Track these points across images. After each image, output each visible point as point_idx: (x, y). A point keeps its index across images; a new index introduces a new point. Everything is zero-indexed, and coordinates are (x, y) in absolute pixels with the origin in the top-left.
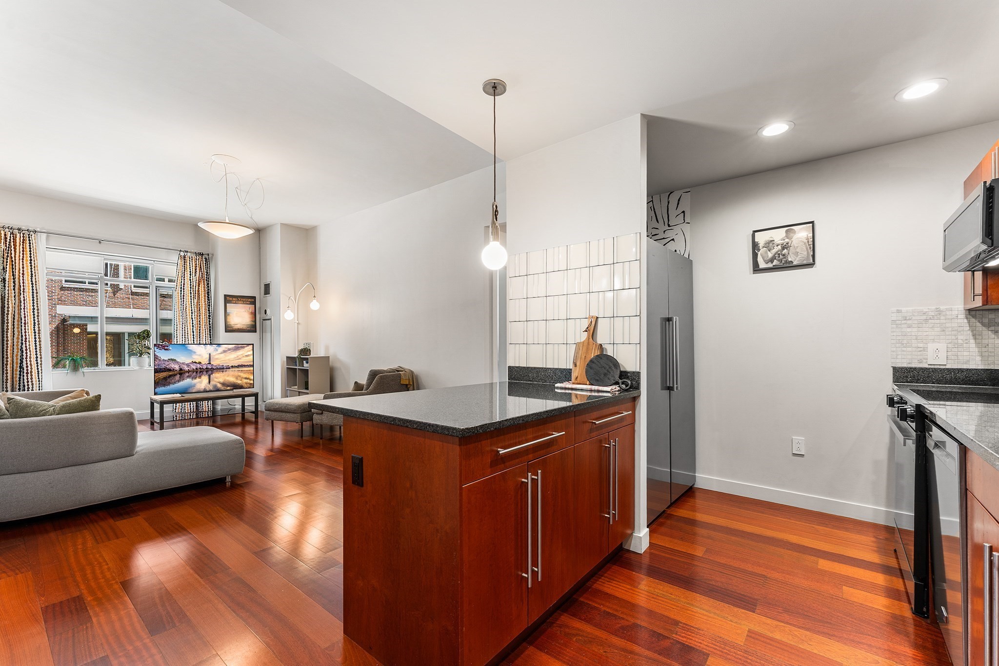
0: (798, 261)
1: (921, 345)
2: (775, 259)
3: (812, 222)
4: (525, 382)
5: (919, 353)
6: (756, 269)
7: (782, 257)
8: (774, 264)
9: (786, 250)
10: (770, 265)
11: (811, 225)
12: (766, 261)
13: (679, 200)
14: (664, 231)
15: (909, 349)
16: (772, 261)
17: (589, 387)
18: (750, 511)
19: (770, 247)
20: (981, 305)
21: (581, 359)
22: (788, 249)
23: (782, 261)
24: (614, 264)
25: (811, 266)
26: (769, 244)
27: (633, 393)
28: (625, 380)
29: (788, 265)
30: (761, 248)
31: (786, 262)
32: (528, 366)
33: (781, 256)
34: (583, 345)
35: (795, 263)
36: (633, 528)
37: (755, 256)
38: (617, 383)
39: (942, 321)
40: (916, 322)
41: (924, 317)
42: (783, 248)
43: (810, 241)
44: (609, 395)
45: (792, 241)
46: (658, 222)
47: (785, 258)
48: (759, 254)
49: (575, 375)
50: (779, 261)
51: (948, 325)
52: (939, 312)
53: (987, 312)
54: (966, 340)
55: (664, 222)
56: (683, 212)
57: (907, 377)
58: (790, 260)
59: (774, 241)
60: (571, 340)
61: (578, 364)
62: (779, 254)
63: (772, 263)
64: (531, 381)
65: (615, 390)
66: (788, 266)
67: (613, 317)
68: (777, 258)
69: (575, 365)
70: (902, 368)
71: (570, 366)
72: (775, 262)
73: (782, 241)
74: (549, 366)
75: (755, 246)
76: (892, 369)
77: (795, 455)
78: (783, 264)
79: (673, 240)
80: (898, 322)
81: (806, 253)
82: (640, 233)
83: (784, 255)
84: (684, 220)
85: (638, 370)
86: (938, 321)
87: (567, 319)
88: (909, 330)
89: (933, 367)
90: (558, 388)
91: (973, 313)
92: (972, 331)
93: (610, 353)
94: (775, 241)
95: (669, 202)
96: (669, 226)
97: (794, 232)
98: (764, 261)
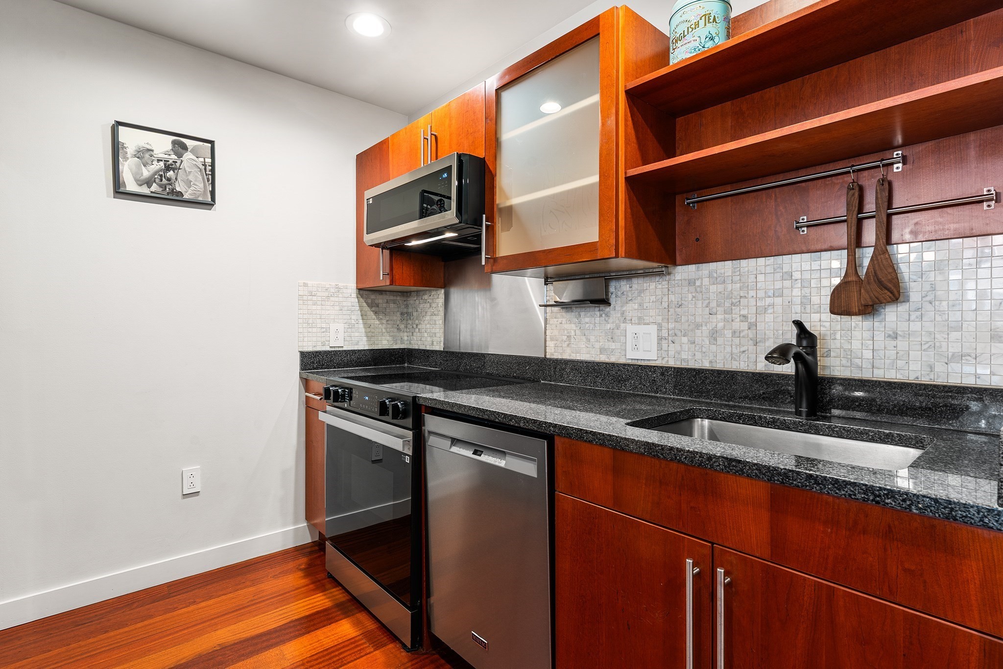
0: (190, 194)
1: (324, 325)
2: (155, 181)
3: (211, 142)
5: (323, 334)
7: (166, 182)
8: (152, 189)
9: (172, 172)
10: (145, 190)
11: (210, 145)
12: (139, 181)
15: (314, 330)
16: (148, 183)
19: (146, 159)
20: (389, 284)
22: (176, 171)
23: (166, 189)
25: (209, 207)
26: (144, 154)
30: (129, 155)
31: (173, 192)
33: (164, 179)
35: (186, 196)
39: (341, 299)
40: (320, 299)
41: (326, 294)
42: (168, 168)
43: (208, 170)
45: (182, 161)
47: (170, 184)
48: (125, 164)
50: (160, 186)
51: (345, 304)
52: (338, 288)
53: (370, 293)
54: (357, 320)
57: (313, 363)
58: (178, 189)
59: (152, 151)
62: (161, 176)
63: (149, 187)
66: (175, 198)
68: (157, 181)
70: (309, 353)
72: (155, 187)
73: (166, 156)
76: (299, 354)
77: (185, 496)
78: (168, 194)
80: (305, 298)
81: (202, 185)
83: (169, 179)
86: (336, 299)
88: (314, 307)
89: (333, 349)
91: (361, 292)
92: (361, 311)
94: (155, 152)
97: (184, 147)
98: (136, 180)
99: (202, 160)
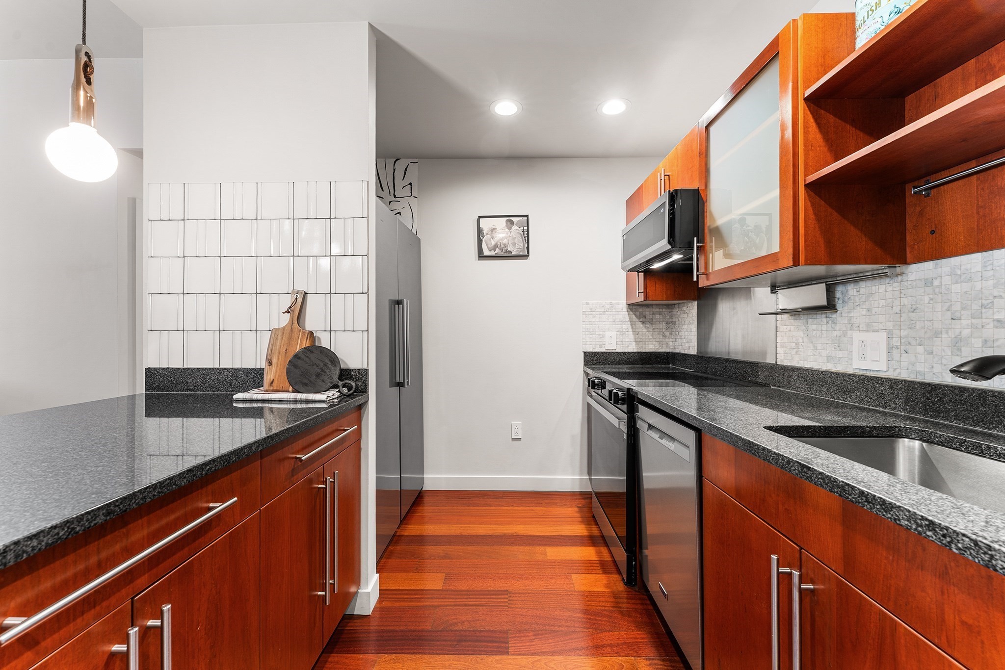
0: (516, 252)
1: (601, 333)
2: (497, 247)
3: (527, 216)
4: (179, 392)
5: (600, 340)
6: (481, 256)
7: (503, 246)
8: (496, 252)
9: (506, 240)
10: (493, 253)
11: (526, 218)
13: (406, 170)
14: (390, 202)
15: (594, 336)
16: (494, 249)
17: (292, 396)
18: (479, 506)
19: (493, 234)
20: (643, 300)
21: (279, 353)
24: (330, 218)
25: (526, 258)
26: (492, 232)
27: (359, 400)
28: (348, 381)
29: (508, 255)
30: (485, 234)
32: (185, 366)
34: (283, 333)
35: (514, 253)
36: (358, 583)
37: (480, 242)
38: (335, 386)
39: (614, 313)
40: (598, 313)
41: (603, 310)
43: (525, 234)
44: (324, 405)
45: (511, 232)
46: (383, 190)
47: (505, 247)
48: (484, 240)
49: (268, 378)
51: (617, 316)
52: (612, 305)
53: (638, 307)
54: (627, 328)
55: (390, 191)
56: (411, 184)
57: (593, 360)
58: (509, 250)
59: (496, 229)
60: (263, 325)
61: (274, 361)
63: (494, 251)
64: (191, 390)
65: (333, 397)
67: (330, 293)
68: (499, 246)
69: (270, 363)
70: (590, 353)
71: (262, 364)
72: (497, 251)
74: (226, 364)
75: (480, 231)
76: (583, 353)
77: (513, 439)
78: (504, 253)
79: (399, 213)
80: (587, 313)
81: (522, 245)
82: (368, 182)
84: (411, 193)
85: (365, 367)
86: (610, 313)
87: (257, 293)
88: (594, 320)
89: (608, 351)
90: (238, 401)
91: (631, 307)
92: (630, 322)
93: (325, 344)
95: (394, 170)
96: (395, 196)
97: (512, 223)
98: (488, 248)
99: (522, 228)
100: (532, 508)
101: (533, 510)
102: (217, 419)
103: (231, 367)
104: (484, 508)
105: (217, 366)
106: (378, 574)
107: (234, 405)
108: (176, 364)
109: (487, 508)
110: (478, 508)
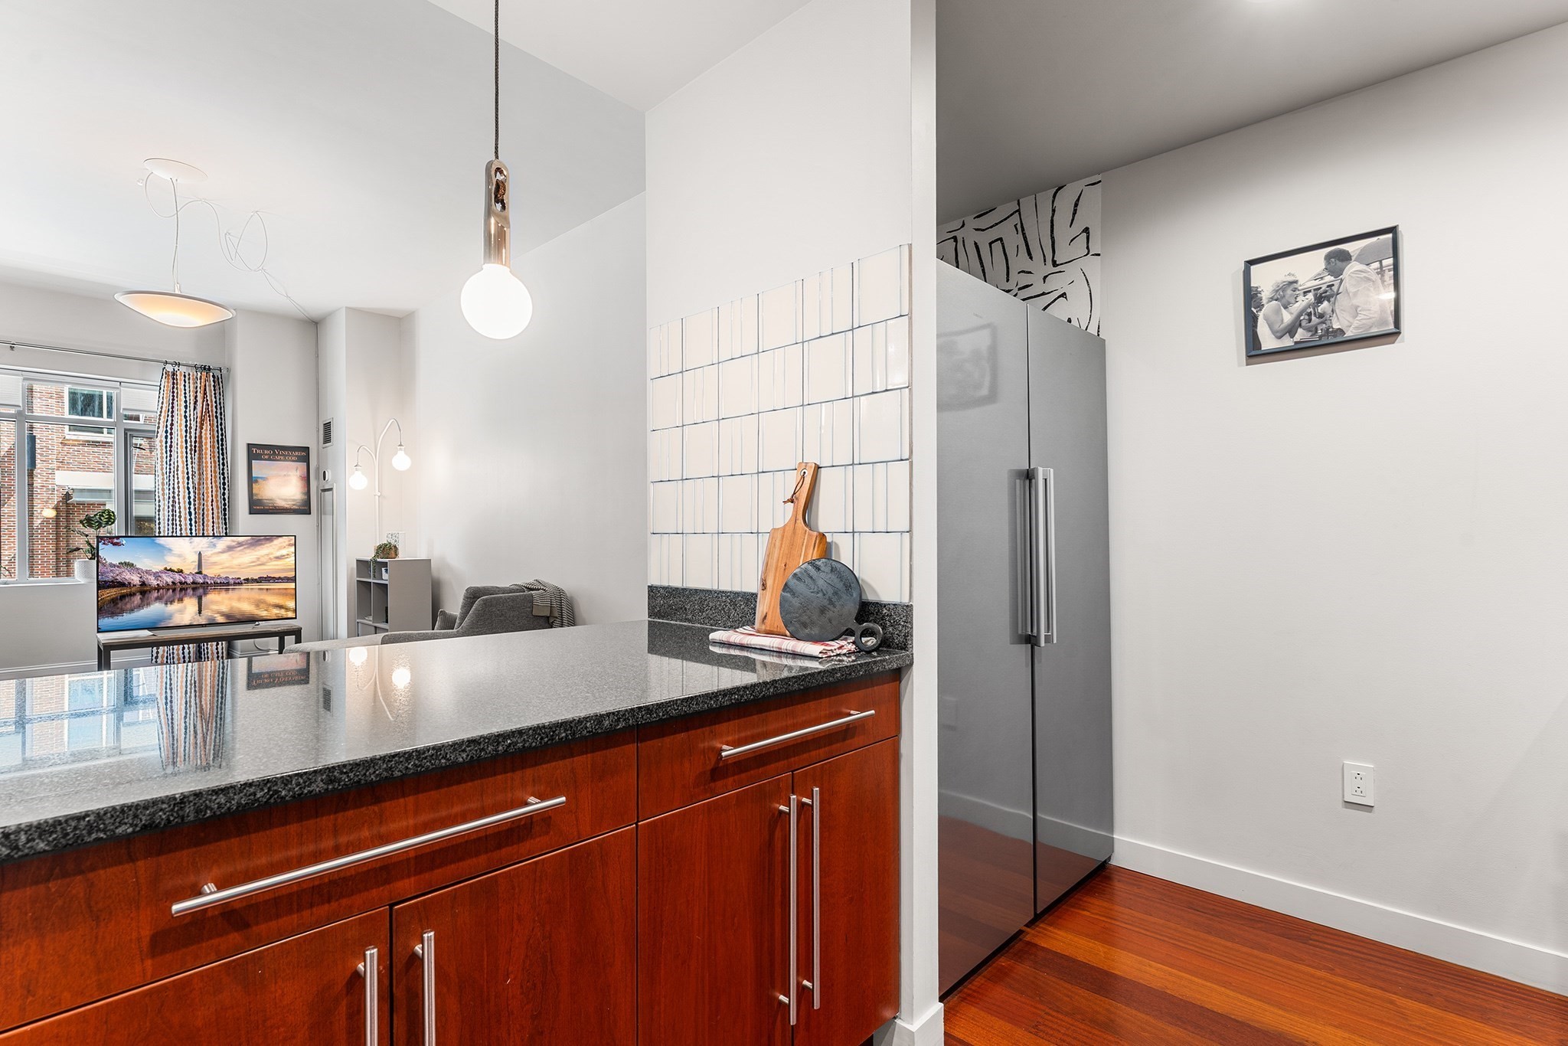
0: (1357, 328)
2: (1300, 325)
3: (1393, 230)
4: (678, 623)
6: (1254, 352)
7: (1318, 320)
8: (1297, 338)
9: (1326, 303)
10: (1287, 342)
11: (1390, 236)
12: (1277, 332)
13: (1076, 205)
14: (1045, 277)
16: (1291, 331)
17: (790, 644)
19: (1287, 297)
21: (776, 568)
22: (1332, 300)
23: (1316, 332)
24: (852, 329)
25: (1391, 339)
26: (1285, 291)
27: (890, 661)
28: (871, 625)
29: (1331, 340)
30: (1264, 301)
31: (1327, 332)
32: (685, 586)
33: (1313, 318)
34: (783, 536)
35: (1350, 334)
36: (896, 1004)
37: (1251, 321)
38: (850, 632)
42: (1319, 300)
43: (1387, 278)
45: (1342, 280)
46: (1031, 258)
48: (1261, 315)
49: (761, 609)
50: (1308, 330)
55: (1044, 256)
56: (1086, 230)
58: (1336, 326)
59: (1296, 282)
60: (766, 527)
61: (769, 583)
62: (1309, 314)
63: (1292, 337)
64: (689, 621)
65: (838, 652)
66: (1333, 342)
67: (853, 464)
68: (1304, 323)
69: (764, 586)
71: (752, 586)
72: (1301, 335)
73: (1317, 282)
74: (725, 587)
75: (1251, 298)
77: (1348, 805)
78: (1320, 337)
79: (1063, 295)
81: (1375, 307)
82: (910, 246)
83: (1321, 316)
84: (1088, 248)
85: (906, 600)
87: (758, 473)
90: (715, 643)
93: (845, 559)
94: (1299, 283)
95: (1054, 211)
96: (1055, 264)
97: (1346, 257)
98: (1274, 332)
99: (1377, 265)
100: (1394, 997)
101: (1392, 1002)
102: (715, 668)
103: (730, 589)
104: (1245, 949)
105: (715, 588)
106: (942, 1005)
107: (711, 648)
108: (676, 583)
109: (1256, 952)
110: (1229, 944)
